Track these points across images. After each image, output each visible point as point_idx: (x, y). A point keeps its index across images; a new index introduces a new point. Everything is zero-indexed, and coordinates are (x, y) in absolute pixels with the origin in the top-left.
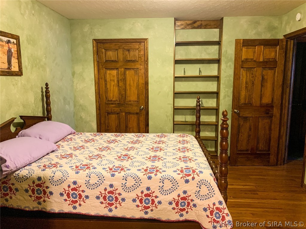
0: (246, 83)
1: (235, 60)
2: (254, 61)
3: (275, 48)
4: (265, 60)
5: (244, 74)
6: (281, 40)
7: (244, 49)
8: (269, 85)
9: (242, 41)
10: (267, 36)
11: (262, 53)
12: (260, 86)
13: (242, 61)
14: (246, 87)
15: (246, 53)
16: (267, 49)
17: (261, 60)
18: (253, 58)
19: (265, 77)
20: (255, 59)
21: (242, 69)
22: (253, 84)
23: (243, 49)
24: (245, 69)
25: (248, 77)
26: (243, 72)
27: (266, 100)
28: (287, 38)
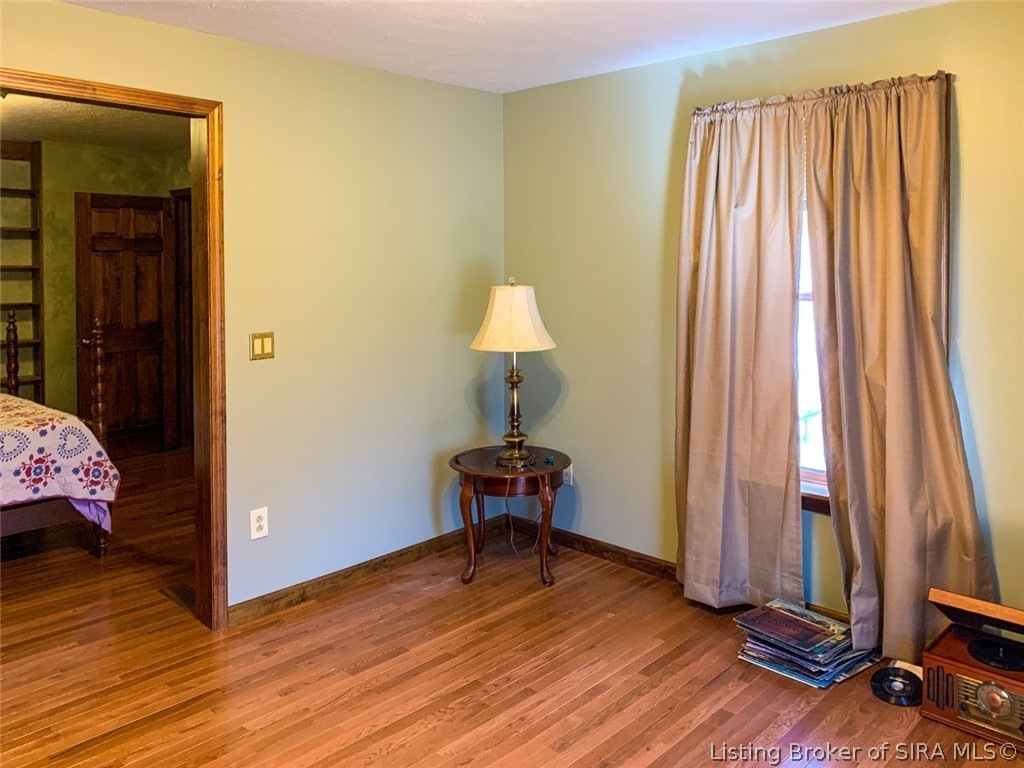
0: (105, 281)
1: (77, 235)
2: (118, 238)
3: (156, 214)
4: (140, 237)
5: (100, 265)
6: (167, 200)
7: (95, 214)
8: (150, 284)
9: (89, 198)
10: (139, 190)
11: (132, 223)
12: (133, 286)
13: (93, 238)
14: (104, 290)
15: (99, 222)
16: (140, 216)
17: (132, 235)
18: (113, 231)
19: (142, 270)
20: (118, 234)
21: (93, 255)
22: (118, 283)
23: (93, 213)
24: (100, 254)
25: (108, 270)
26: (97, 261)
27: (149, 314)
28: (178, 197)
